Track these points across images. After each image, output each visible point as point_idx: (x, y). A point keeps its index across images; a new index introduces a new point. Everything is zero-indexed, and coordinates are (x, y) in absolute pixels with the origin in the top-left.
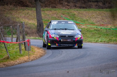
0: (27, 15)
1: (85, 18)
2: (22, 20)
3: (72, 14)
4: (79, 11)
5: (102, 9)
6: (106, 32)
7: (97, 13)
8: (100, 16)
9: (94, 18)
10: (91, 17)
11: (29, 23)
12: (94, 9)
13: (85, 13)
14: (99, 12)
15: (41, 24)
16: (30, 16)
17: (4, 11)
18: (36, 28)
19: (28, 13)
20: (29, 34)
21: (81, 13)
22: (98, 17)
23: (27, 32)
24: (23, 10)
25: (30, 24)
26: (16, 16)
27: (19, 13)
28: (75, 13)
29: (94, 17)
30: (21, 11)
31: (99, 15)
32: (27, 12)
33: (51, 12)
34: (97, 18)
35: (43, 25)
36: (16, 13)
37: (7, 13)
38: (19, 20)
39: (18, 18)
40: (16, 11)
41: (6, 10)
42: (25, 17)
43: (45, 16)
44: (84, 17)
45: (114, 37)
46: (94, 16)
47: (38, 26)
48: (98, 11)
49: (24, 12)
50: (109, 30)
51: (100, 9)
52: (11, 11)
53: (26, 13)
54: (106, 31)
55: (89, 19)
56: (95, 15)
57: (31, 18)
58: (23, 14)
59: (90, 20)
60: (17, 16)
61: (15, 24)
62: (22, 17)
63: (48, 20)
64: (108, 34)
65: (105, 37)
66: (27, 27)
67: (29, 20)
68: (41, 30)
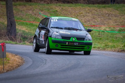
3: (54, 11)
4: (62, 7)
5: (93, 5)
6: (99, 35)
7: (87, 9)
8: (90, 14)
9: (83, 16)
10: (78, 15)
12: (82, 4)
13: (70, 10)
14: (89, 8)
15: (12, 23)
18: (6, 28)
21: (65, 10)
22: (88, 14)
28: (56, 10)
29: (82, 14)
33: (25, 8)
34: (86, 16)
43: (17, 12)
44: (69, 15)
46: (82, 13)
47: (8, 26)
48: (88, 7)
50: (103, 33)
51: (90, 5)
63: (21, 17)
64: (101, 38)
65: (97, 42)
68: (13, 31)
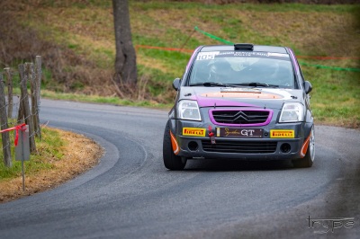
0: (92, 24)
1: (270, 34)
2: (75, 38)
3: (233, 21)
4: (253, 11)
5: (327, 6)
6: (331, 79)
7: (311, 17)
8: (319, 28)
9: (300, 34)
10: (289, 32)
11: (96, 48)
12: (301, 5)
13: (272, 18)
14: (317, 14)
15: (127, 54)
16: (100, 26)
17: (21, 9)
18: (113, 64)
19: (94, 17)
20: (92, 85)
21: (259, 19)
22: (313, 29)
23: (84, 77)
24: (82, 8)
25: (97, 51)
26: (56, 25)
27: (67, 16)
28: (240, 18)
29: (298, 29)
30: (75, 9)
31: (315, 25)
32: (93, 13)
33: (166, 15)
34: (308, 32)
35: (135, 57)
36: (57, 14)
37: (29, 17)
38: (64, 40)
39: (63, 31)
40: (60, 9)
41: (28, 8)
42: (83, 28)
43: (146, 25)
44: (268, 30)
45: (354, 97)
46: (298, 26)
47: (117, 60)
48: (313, 11)
49: (84, 13)
50: (342, 73)
51: (321, 6)
52: (42, 9)
53: (88, 17)
54: (333, 77)
55: (284, 37)
56: (303, 24)
57: (102, 32)
58: (80, 19)
59: (285, 40)
60: (61, 25)
61: (49, 53)
62: (76, 29)
63: (154, 38)
64: (336, 85)
65: (325, 96)
66: (87, 63)
67: (97, 37)
68: (129, 73)
